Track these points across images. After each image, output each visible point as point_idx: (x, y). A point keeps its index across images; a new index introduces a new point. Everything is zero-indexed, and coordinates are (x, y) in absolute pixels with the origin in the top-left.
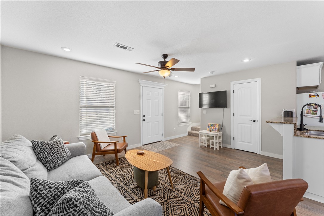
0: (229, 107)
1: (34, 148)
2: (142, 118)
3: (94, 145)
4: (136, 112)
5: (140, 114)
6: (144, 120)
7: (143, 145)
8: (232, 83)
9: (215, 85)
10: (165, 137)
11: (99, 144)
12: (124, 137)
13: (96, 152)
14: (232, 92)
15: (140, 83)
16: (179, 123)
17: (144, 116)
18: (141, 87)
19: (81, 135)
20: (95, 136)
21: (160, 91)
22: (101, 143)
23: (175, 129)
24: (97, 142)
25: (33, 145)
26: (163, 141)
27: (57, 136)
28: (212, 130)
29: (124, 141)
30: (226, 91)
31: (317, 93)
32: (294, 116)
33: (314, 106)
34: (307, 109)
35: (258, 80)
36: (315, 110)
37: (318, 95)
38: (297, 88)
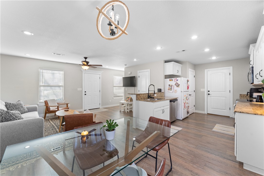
0: (137, 86)
1: (6, 106)
2: (84, 93)
3: (46, 108)
4: (79, 89)
5: (82, 91)
6: (85, 94)
7: (84, 110)
8: (138, 71)
9: (131, 73)
10: (102, 106)
11: (49, 108)
12: (67, 104)
13: (47, 112)
14: (138, 77)
15: (82, 71)
16: (114, 97)
17: (85, 92)
18: (83, 74)
19: (39, 103)
20: (47, 103)
21: (98, 76)
22: (50, 107)
23: (110, 100)
24: (48, 106)
25: (6, 104)
26: (100, 108)
27: (20, 101)
28: (127, 101)
29: (67, 106)
30: (135, 76)
31: (172, 79)
32: (162, 91)
33: (171, 85)
34: (168, 87)
35: (149, 70)
36: (171, 88)
37: (172, 80)
38: (165, 75)
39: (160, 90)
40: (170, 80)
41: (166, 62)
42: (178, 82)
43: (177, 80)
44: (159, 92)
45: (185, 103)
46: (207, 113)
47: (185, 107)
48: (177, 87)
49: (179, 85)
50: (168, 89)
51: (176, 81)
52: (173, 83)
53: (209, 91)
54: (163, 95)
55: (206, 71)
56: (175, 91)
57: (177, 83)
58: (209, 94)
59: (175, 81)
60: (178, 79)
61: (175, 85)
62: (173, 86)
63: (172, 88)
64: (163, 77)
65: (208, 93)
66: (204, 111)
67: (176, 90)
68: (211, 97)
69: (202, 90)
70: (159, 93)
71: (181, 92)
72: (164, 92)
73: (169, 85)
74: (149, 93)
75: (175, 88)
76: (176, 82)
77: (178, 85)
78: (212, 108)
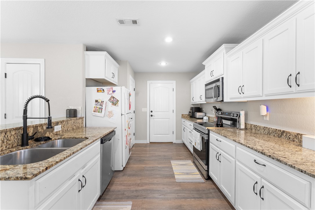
8: (4, 60)
31: (104, 88)
32: (79, 115)
33: (100, 102)
34: (94, 106)
35: (41, 61)
36: (101, 107)
37: (103, 90)
38: (87, 79)
39: (73, 112)
40: (98, 91)
41: (88, 49)
42: (114, 95)
43: (114, 91)
44: (70, 117)
45: (127, 136)
46: (149, 143)
47: (127, 144)
48: (114, 106)
49: (118, 101)
50: (93, 109)
51: (111, 92)
52: (104, 96)
53: (152, 112)
54: (82, 123)
55: (148, 82)
56: (108, 113)
57: (114, 98)
58: (152, 116)
59: (108, 93)
60: (114, 88)
61: (110, 100)
62: (104, 103)
63: (104, 107)
64: (82, 83)
65: (151, 114)
66: (146, 139)
67: (110, 112)
68: (154, 119)
69: (143, 110)
70: (70, 122)
71: (122, 115)
72: (83, 115)
73: (96, 101)
74: (25, 127)
75: (110, 107)
76: (110, 96)
77: (114, 102)
78: (155, 134)
